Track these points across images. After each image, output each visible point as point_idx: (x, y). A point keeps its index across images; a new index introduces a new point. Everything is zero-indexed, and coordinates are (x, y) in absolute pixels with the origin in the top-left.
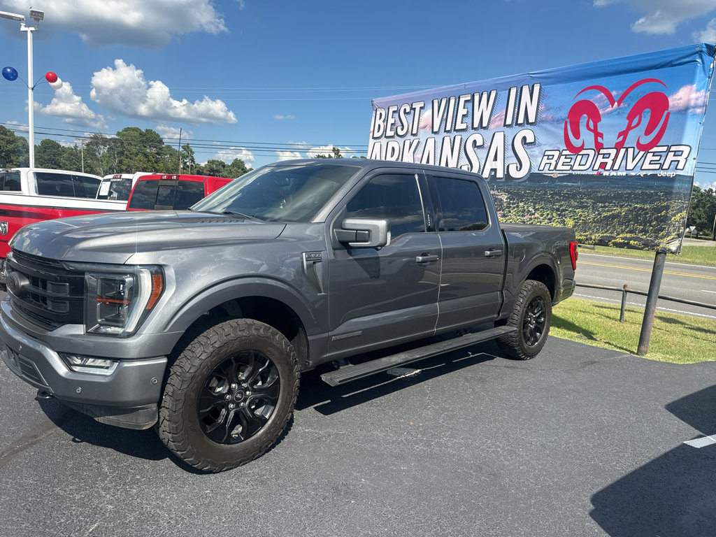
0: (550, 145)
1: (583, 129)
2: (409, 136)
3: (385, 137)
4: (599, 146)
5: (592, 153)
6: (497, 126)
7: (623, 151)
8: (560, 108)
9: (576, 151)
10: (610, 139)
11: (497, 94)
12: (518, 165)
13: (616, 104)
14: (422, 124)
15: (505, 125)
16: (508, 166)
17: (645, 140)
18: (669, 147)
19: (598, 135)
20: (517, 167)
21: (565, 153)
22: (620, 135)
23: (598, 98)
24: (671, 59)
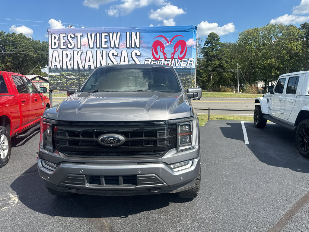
0: (147, 57)
1: (159, 51)
2: (76, 49)
3: (60, 48)
4: (165, 58)
5: (163, 60)
7: (174, 60)
8: (149, 43)
9: (157, 59)
10: (169, 56)
11: (120, 34)
13: (169, 43)
14: (82, 44)
15: (126, 48)
17: (181, 56)
18: (188, 59)
19: (164, 54)
21: (153, 60)
22: (172, 54)
23: (163, 40)
24: (185, 29)
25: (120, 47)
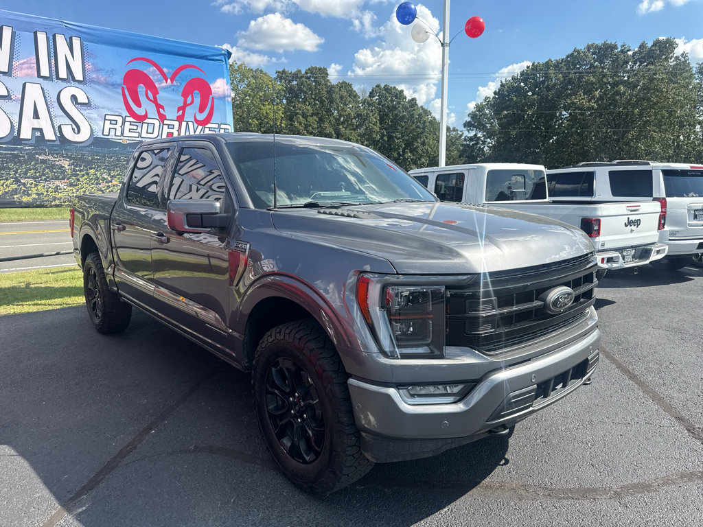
0: (109, 109)
1: (142, 98)
4: (162, 118)
5: (157, 123)
6: (27, 75)
7: (184, 124)
8: (112, 72)
9: (141, 119)
10: (171, 113)
11: (14, 33)
12: (74, 127)
13: (169, 80)
15: (39, 76)
16: (60, 127)
17: (201, 117)
18: (219, 125)
19: (159, 107)
20: (73, 130)
21: (128, 119)
22: (179, 109)
23: (150, 71)
24: (206, 54)
25: (17, 73)
